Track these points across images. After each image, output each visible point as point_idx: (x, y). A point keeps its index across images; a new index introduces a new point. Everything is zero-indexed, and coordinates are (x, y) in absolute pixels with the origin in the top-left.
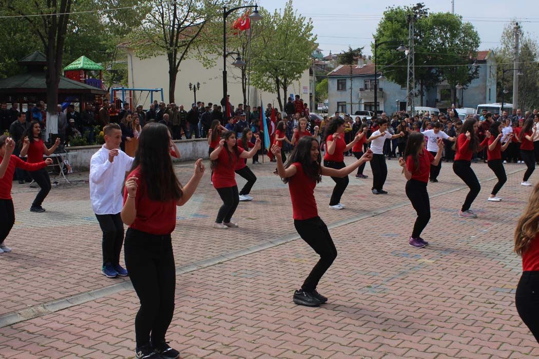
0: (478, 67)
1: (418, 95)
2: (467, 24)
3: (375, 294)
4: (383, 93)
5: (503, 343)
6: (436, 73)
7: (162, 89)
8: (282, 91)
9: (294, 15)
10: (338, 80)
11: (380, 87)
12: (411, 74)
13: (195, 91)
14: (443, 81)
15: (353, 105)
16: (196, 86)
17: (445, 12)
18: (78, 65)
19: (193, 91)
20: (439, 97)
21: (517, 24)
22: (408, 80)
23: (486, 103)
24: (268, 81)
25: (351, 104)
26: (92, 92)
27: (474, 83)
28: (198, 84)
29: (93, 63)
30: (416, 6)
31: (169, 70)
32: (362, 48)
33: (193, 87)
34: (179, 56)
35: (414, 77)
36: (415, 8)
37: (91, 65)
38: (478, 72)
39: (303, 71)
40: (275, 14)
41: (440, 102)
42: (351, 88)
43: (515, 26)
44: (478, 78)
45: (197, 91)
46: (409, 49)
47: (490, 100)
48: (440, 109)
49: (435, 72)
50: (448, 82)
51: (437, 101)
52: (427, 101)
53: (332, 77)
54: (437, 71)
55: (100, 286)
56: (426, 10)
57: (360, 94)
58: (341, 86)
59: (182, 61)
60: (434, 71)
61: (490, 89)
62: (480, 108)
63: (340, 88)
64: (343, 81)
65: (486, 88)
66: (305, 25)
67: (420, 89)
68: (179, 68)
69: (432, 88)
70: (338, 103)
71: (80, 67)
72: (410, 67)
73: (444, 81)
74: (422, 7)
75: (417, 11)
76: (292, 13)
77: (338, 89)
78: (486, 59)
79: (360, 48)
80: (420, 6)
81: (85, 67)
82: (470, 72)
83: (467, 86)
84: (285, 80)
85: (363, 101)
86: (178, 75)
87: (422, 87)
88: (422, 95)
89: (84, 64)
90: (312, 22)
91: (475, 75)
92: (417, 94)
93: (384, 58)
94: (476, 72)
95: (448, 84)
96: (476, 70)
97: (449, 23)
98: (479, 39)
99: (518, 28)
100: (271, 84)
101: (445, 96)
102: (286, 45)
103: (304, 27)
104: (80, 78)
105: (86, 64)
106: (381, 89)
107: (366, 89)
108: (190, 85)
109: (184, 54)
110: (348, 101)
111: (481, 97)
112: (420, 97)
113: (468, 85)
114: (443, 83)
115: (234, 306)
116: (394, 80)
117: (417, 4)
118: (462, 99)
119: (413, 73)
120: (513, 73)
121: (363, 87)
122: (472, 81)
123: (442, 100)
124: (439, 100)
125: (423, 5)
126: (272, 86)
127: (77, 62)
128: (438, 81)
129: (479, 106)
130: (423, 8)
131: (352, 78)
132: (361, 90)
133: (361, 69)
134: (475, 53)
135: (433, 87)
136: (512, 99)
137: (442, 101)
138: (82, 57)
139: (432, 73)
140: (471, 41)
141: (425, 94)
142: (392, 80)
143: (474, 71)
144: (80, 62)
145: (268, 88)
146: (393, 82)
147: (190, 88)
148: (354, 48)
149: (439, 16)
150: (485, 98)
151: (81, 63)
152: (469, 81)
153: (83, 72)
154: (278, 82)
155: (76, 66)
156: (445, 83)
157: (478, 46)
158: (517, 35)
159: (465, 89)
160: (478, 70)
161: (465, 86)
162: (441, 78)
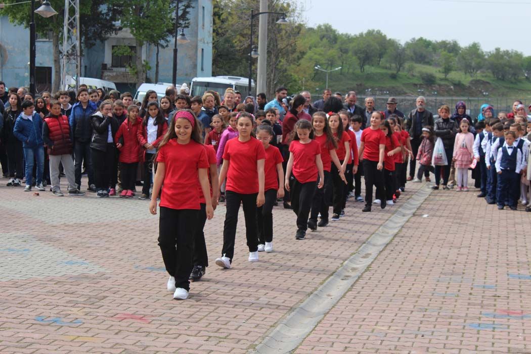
6: (107, 14)
12: (72, 11)
14: (120, 29)
20: (108, 60)
22: (66, 22)
35: (77, 16)
41: (111, 70)
44: (187, 27)
47: (202, 69)
48: (116, 84)
49: (104, 11)
50: (132, 32)
51: (104, 67)
52: (87, 67)
54: (109, 9)
61: (203, 50)
62: (196, 84)
69: (98, 41)
73: (124, 29)
83: (167, 41)
91: (181, 22)
94: (184, 16)
95: (132, 36)
96: (185, 13)
101: (118, 61)
111: (188, 64)
113: (168, 39)
114: (121, 34)
118: (157, 66)
119: (77, 8)
123: (113, 66)
124: (109, 66)
128: (111, 28)
129: (195, 79)
137: (115, 69)
139: (101, 13)
143: (180, 13)
146: (23, 26)
150: (195, 66)
152: (171, 32)
156: (127, 34)
159: (163, 47)
160: (188, 12)
161: (162, 42)
162: (118, 23)
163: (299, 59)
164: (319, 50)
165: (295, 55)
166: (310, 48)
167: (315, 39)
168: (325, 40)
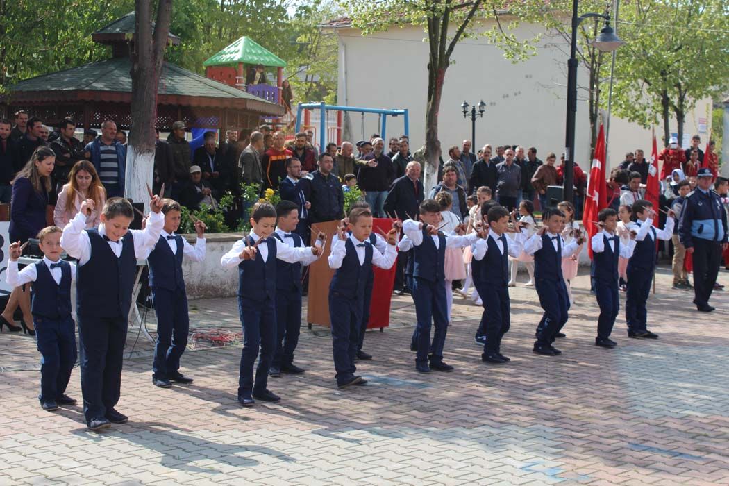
7: (406, 110)
8: (673, 121)
13: (474, 120)
16: (477, 110)
18: (232, 56)
19: (469, 119)
24: (640, 101)
26: (250, 106)
28: (482, 105)
29: (266, 52)
33: (470, 110)
37: (261, 55)
45: (478, 118)
71: (236, 59)
81: (248, 58)
84: (681, 99)
89: (244, 52)
104: (237, 81)
105: (250, 53)
108: (466, 105)
109: (463, 27)
126: (648, 111)
127: (232, 49)
138: (243, 39)
144: (237, 49)
145: (638, 116)
147: (465, 112)
151: (237, 51)
154: (666, 103)
155: (228, 56)
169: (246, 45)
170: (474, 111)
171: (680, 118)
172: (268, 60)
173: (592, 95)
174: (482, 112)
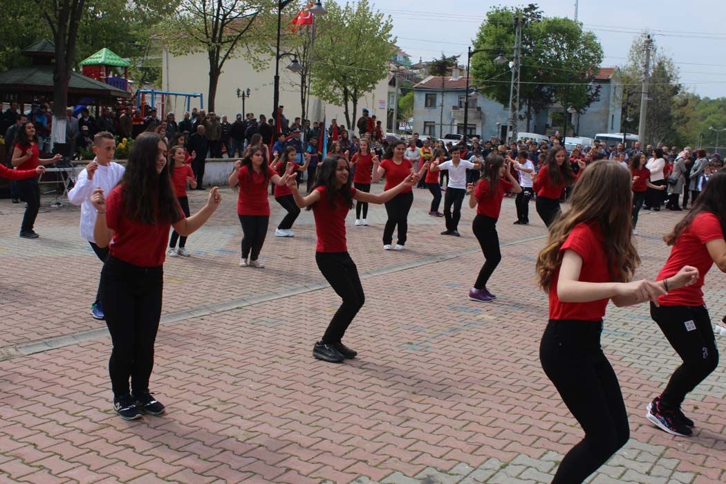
0: (599, 87)
1: (524, 118)
2: (589, 33)
3: (415, 352)
4: (481, 113)
5: (549, 413)
6: (547, 92)
7: (202, 94)
8: (350, 103)
9: (370, 11)
10: (427, 95)
11: (478, 106)
12: (515, 92)
13: (243, 99)
14: (555, 102)
15: (443, 126)
16: (246, 93)
17: (562, 17)
18: (98, 60)
19: (241, 99)
20: (550, 122)
21: (649, 37)
22: (511, 99)
23: (606, 133)
24: (335, 91)
25: (442, 125)
26: (113, 94)
27: (594, 107)
28: (248, 90)
29: (118, 57)
30: (527, 7)
31: (209, 70)
32: (459, 56)
33: (241, 93)
34: (222, 54)
35: (518, 95)
36: (526, 10)
37: (115, 59)
38: (599, 93)
39: (378, 81)
40: (346, 8)
41: (551, 128)
42: (442, 106)
43: (647, 39)
44: (599, 100)
45: (246, 99)
46: (514, 60)
47: (612, 128)
49: (546, 91)
50: (562, 104)
51: (547, 126)
52: (535, 126)
53: (419, 90)
54: (549, 89)
55: (89, 328)
56: (540, 13)
57: (452, 113)
58: (430, 102)
59: (226, 60)
60: (545, 89)
61: (613, 116)
62: (599, 138)
63: (429, 105)
64: (433, 96)
65: (608, 114)
66: (382, 23)
67: (527, 110)
68: (222, 69)
69: (541, 110)
70: (425, 122)
71: (100, 62)
72: (514, 83)
73: (557, 102)
74: (535, 9)
75: (529, 13)
76: (368, 8)
77: (426, 105)
78: (610, 77)
79: (456, 55)
80: (532, 7)
81: (108, 61)
82: (589, 93)
83: (585, 110)
84: (356, 91)
85: (456, 122)
86: (221, 78)
87: (529, 109)
88: (529, 118)
89: (105, 57)
90: (392, 20)
91: (595, 97)
92: (523, 116)
93: (484, 70)
94: (596, 94)
95: (561, 107)
96: (597, 91)
97: (566, 32)
98: (602, 52)
99: (649, 41)
100: (338, 95)
101: (556, 123)
102: (358, 46)
103: (382, 26)
104: (100, 75)
105: (108, 58)
106: (479, 109)
107: (461, 107)
108: (239, 91)
109: (229, 52)
110: (438, 121)
111: (602, 124)
112: (526, 120)
113: (586, 108)
114: (555, 105)
115: (243, 357)
116: (495, 98)
117: (530, 5)
118: (578, 126)
119: (518, 90)
120: (641, 97)
121: (457, 105)
122: (592, 104)
123: (553, 125)
124: (550, 125)
125: (536, 6)
126: (340, 97)
127: (97, 55)
128: (551, 102)
129: (597, 135)
130: (536, 11)
131: (444, 91)
132: (455, 108)
133: (455, 82)
134: (596, 70)
135: (544, 109)
136: (638, 130)
137: (554, 127)
138: (104, 49)
139: (544, 92)
140: (592, 54)
141: (533, 117)
142: (493, 98)
143: (594, 91)
144: (100, 55)
145: (334, 100)
146: (494, 101)
147: (238, 94)
148: (448, 56)
149: (555, 21)
150: (606, 126)
151: (102, 56)
152: (588, 104)
153: (104, 68)
154: (346, 92)
155: (95, 60)
156: (558, 105)
157: (601, 62)
158: (648, 51)
159: (582, 114)
160: (599, 91)
161: (582, 110)
162: (553, 98)
163: (686, 122)
164: (717, 116)
165: (683, 120)
166: (710, 114)
167: (713, 108)
168: (721, 109)
169: (106, 53)
170: (243, 94)
171: (355, 102)
172: (119, 62)
173: (302, 89)
174: (248, 94)
